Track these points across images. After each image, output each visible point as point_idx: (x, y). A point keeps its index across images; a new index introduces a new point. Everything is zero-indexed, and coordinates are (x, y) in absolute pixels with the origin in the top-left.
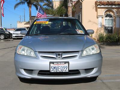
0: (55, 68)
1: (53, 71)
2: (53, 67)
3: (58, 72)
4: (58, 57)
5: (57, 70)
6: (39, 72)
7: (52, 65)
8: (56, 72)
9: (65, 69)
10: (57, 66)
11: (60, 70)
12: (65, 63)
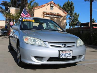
0: (63, 55)
1: (61, 58)
2: (62, 54)
3: (65, 58)
4: (64, 46)
5: (64, 56)
6: (49, 58)
7: (61, 52)
8: (64, 58)
9: (70, 55)
10: (64, 53)
11: (66, 56)
12: (70, 50)
